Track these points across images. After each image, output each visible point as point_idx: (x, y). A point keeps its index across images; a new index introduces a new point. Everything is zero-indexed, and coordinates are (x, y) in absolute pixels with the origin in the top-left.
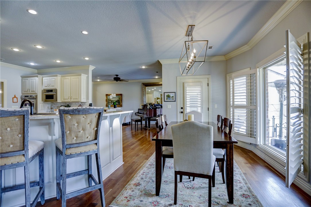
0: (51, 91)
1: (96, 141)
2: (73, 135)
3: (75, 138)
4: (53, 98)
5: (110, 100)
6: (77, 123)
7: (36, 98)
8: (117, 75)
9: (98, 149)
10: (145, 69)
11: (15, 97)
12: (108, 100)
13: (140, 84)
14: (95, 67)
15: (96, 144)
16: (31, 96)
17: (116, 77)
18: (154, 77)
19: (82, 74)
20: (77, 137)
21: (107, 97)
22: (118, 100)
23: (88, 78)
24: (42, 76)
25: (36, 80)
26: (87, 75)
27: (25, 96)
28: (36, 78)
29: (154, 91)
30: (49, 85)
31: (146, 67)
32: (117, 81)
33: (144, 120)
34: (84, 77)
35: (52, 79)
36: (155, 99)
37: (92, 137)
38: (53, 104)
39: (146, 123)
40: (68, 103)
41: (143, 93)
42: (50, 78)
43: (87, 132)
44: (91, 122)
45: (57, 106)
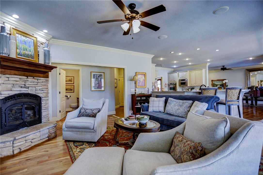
0: (184, 80)
1: (238, 101)
2: (230, 97)
3: (230, 98)
4: (185, 84)
5: (215, 84)
6: (232, 93)
7: (176, 84)
8: (223, 66)
9: (239, 104)
10: (252, 60)
11: (166, 84)
12: (213, 84)
13: (244, 70)
14: (210, 64)
15: (238, 102)
16: (173, 83)
17: (223, 67)
18: (261, 63)
19: (203, 69)
20: (231, 98)
21: (212, 82)
22: (222, 84)
23: (206, 71)
24: (178, 72)
25: (176, 75)
26: (205, 69)
27: (170, 84)
28: (176, 73)
29: (257, 74)
30: (183, 77)
31: (254, 58)
32: (223, 70)
33: (250, 100)
34: (204, 70)
35: (185, 73)
36: (258, 81)
37: (236, 99)
38: (183, 87)
39: (252, 102)
40: (193, 86)
41: (247, 78)
42: (183, 73)
43: (235, 96)
44: (237, 92)
45: (185, 88)
